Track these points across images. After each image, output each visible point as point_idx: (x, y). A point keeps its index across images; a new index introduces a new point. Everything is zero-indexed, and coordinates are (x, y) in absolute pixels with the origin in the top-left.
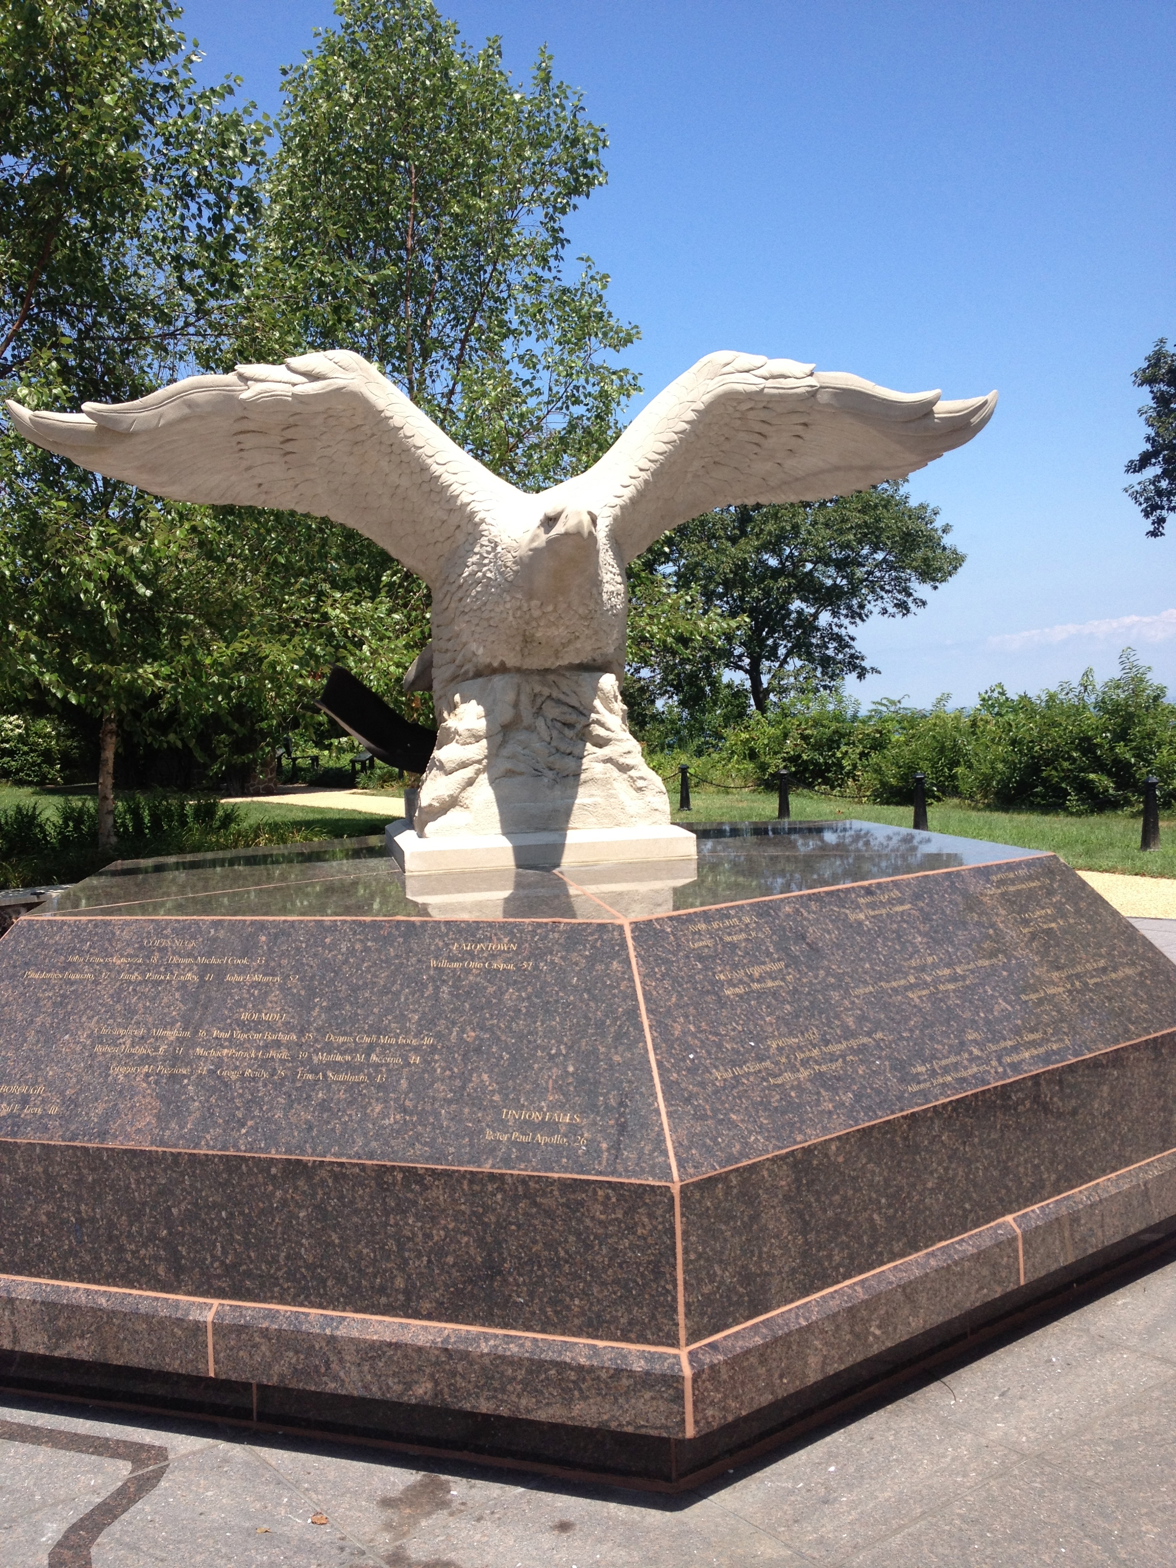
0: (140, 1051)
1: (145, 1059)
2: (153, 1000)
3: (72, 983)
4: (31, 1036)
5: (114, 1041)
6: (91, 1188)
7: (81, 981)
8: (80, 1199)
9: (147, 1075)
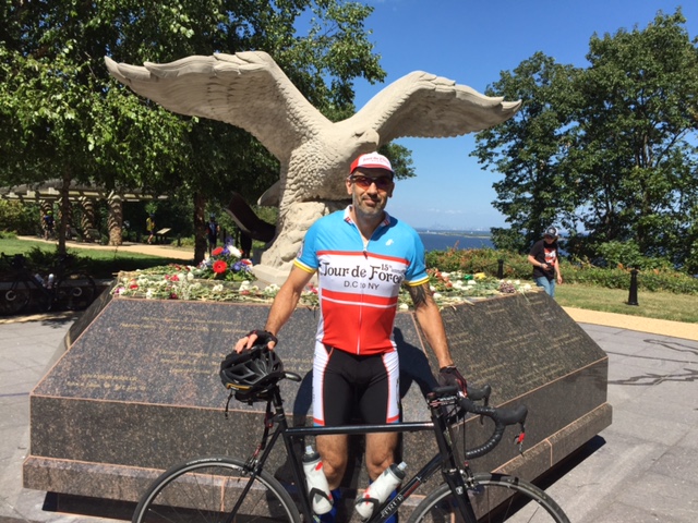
0: (184, 362)
1: (187, 366)
2: (187, 339)
3: (145, 329)
4: (127, 354)
5: (170, 357)
6: (163, 425)
7: (149, 329)
8: (157, 430)
9: (189, 374)
